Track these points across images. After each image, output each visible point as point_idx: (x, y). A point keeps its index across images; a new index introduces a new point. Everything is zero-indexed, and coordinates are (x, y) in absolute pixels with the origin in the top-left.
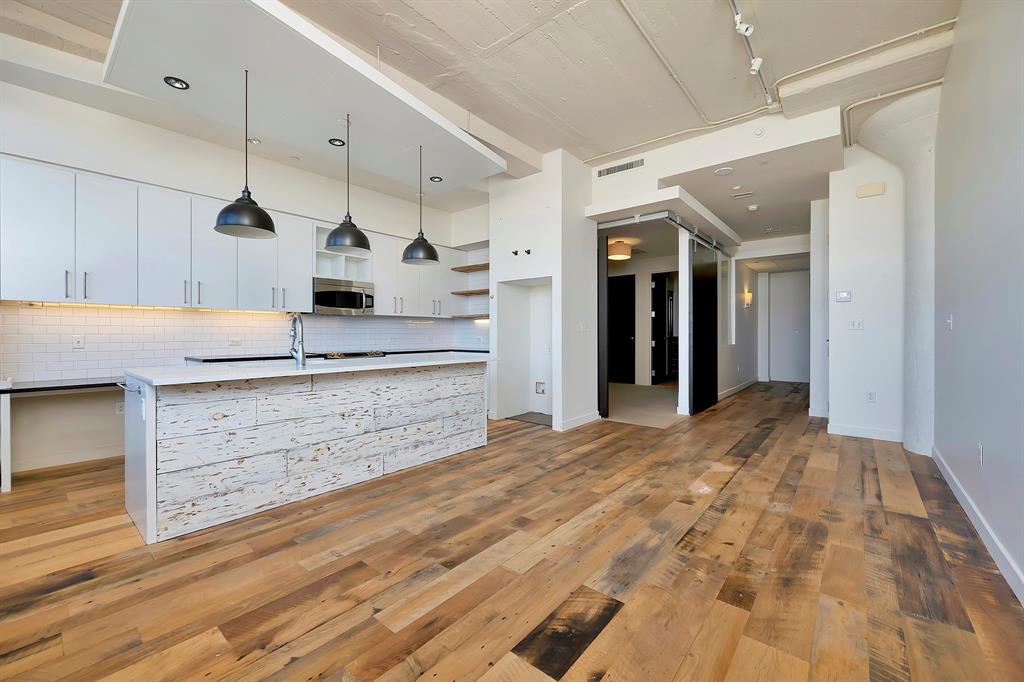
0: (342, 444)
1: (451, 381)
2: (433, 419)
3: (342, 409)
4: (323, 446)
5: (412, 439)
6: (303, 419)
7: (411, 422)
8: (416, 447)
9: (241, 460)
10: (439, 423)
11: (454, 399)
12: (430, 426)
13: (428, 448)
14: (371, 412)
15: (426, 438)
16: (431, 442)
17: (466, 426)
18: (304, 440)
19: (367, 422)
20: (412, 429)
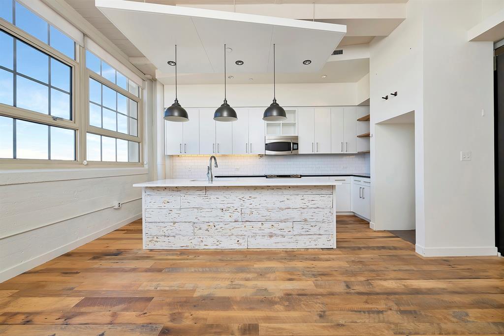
0: (222, 225)
1: (300, 197)
2: (285, 221)
3: (222, 206)
4: (211, 224)
5: (267, 231)
6: (202, 209)
7: (267, 221)
8: (271, 236)
9: (174, 223)
10: (290, 224)
11: (303, 211)
12: (282, 225)
13: (279, 239)
14: (239, 210)
15: (279, 232)
16: (283, 236)
17: (314, 230)
18: (202, 219)
19: (236, 215)
20: (267, 225)
